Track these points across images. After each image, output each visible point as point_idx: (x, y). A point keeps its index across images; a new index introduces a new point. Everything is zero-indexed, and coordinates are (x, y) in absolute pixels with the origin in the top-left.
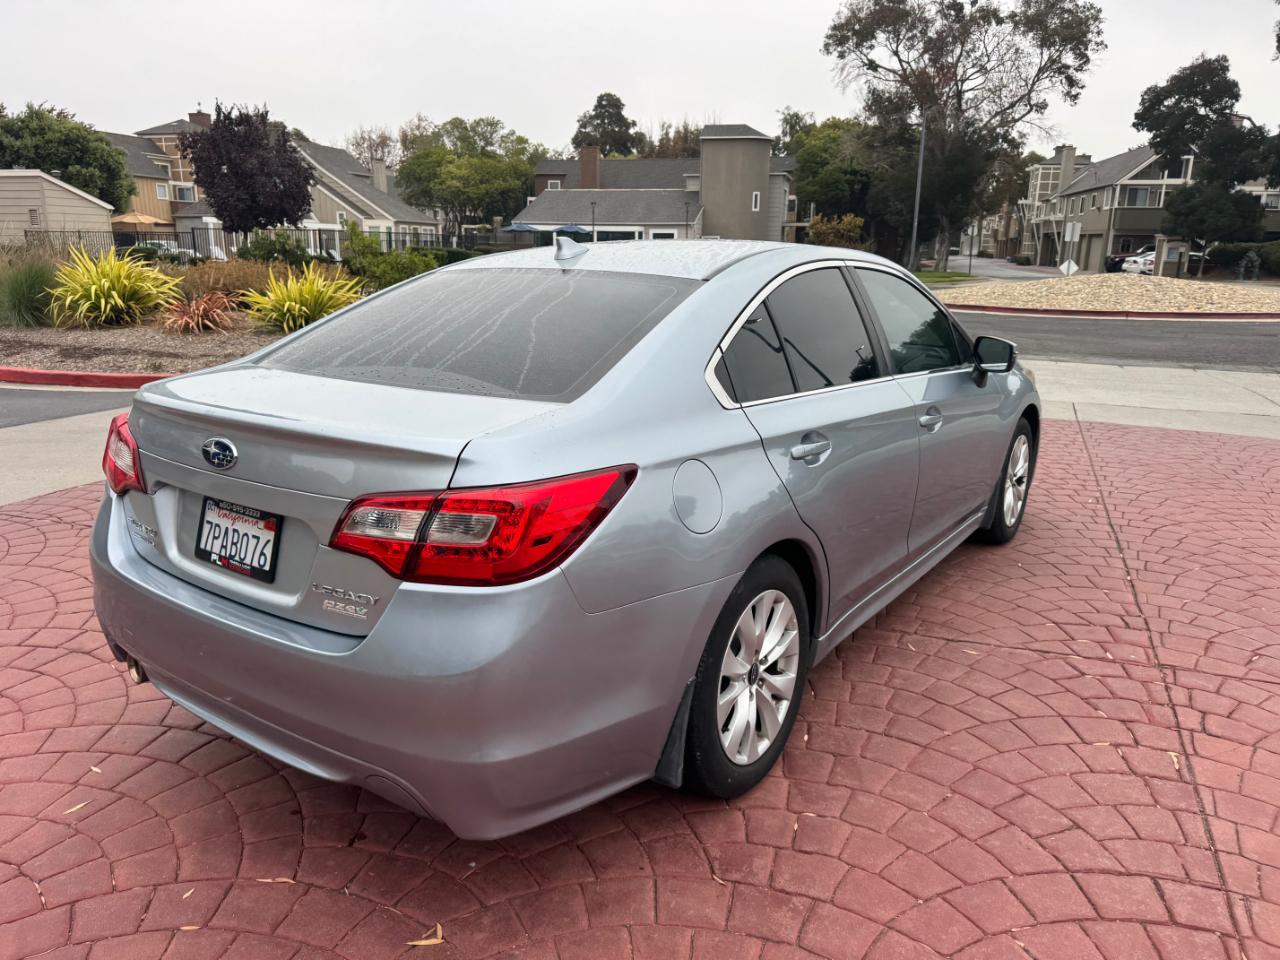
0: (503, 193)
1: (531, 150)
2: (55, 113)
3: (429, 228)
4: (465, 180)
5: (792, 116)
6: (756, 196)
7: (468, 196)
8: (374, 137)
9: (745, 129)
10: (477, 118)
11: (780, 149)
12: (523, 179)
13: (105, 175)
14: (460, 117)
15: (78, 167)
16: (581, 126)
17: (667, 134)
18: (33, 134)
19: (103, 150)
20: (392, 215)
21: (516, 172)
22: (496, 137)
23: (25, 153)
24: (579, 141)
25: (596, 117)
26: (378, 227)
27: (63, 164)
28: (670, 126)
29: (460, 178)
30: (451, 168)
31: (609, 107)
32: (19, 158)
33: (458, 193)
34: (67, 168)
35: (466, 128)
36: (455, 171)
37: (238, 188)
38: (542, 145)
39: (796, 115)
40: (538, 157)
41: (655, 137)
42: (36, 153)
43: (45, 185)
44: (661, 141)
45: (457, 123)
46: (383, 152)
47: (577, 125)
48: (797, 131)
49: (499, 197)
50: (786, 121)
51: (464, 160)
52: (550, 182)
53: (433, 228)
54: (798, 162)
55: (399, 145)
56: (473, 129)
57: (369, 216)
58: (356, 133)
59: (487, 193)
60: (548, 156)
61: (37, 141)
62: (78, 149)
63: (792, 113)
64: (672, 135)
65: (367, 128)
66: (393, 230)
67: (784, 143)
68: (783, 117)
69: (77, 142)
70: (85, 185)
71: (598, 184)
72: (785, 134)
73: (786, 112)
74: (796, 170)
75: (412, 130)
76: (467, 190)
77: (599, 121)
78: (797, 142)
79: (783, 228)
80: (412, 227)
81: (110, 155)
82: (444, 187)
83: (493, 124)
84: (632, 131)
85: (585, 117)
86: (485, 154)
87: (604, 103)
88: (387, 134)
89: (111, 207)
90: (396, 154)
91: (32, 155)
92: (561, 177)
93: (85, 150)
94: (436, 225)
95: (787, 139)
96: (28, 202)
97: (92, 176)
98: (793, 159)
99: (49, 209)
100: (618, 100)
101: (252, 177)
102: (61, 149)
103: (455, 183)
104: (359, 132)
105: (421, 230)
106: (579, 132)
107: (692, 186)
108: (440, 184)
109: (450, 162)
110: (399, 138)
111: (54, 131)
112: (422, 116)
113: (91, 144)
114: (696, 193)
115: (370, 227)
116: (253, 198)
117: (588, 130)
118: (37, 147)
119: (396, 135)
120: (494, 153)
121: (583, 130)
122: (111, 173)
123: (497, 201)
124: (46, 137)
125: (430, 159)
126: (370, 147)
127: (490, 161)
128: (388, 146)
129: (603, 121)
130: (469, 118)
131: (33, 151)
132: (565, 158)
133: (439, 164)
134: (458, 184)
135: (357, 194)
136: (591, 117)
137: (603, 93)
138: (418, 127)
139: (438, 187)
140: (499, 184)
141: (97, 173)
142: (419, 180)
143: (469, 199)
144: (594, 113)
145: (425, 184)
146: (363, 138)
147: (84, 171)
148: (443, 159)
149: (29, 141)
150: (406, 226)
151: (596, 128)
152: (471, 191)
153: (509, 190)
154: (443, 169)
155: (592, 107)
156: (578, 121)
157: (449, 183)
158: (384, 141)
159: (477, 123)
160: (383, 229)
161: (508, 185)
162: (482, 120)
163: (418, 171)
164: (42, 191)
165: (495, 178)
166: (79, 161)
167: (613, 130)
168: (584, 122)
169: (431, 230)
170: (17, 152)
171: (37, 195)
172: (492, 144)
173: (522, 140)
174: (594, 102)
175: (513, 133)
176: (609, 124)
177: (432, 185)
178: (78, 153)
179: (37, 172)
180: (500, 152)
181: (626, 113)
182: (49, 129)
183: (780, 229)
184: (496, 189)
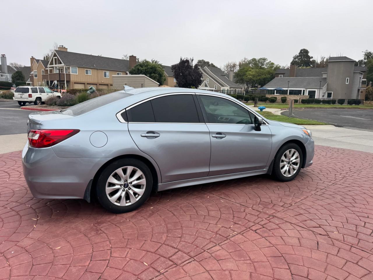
0: (264, 79)
1: (275, 67)
2: (155, 61)
3: (239, 89)
4: (254, 76)
5: (368, 53)
6: (348, 79)
7: (254, 80)
8: (232, 65)
9: (346, 58)
10: (260, 58)
11: (362, 64)
12: (271, 75)
13: (159, 76)
14: (255, 58)
15: (153, 74)
16: (294, 59)
17: (323, 60)
18: (145, 67)
19: (159, 70)
20: (229, 86)
21: (269, 73)
22: (265, 63)
23: (143, 71)
24: (293, 63)
25: (299, 56)
26: (225, 89)
27: (150, 73)
28: (325, 58)
29: (252, 75)
30: (250, 72)
31: (304, 53)
32: (142, 72)
33: (251, 79)
34: (151, 74)
35: (256, 61)
36: (251, 73)
38: (279, 65)
39: (370, 53)
40: (277, 68)
41: (319, 61)
42: (145, 71)
43: (145, 78)
44: (321, 62)
45: (254, 60)
46: (234, 69)
47: (293, 59)
48: (370, 58)
49: (263, 80)
50: (366, 55)
51: (254, 70)
52: (279, 75)
53: (241, 89)
54: (368, 68)
55: (238, 66)
56: (259, 61)
57: (223, 86)
58: (227, 64)
59: (259, 79)
60: (280, 68)
61: (146, 68)
62: (154, 70)
63: (368, 52)
64: (325, 60)
65: (230, 62)
66: (229, 90)
67: (364, 62)
68: (365, 53)
69: (154, 68)
70: (154, 78)
71: (295, 75)
72: (365, 59)
73: (366, 52)
74: (368, 71)
75: (242, 62)
76: (254, 78)
77: (300, 57)
78: (369, 61)
79: (359, 90)
80: (234, 89)
81: (161, 71)
82: (247, 78)
83: (264, 60)
84: (311, 60)
85: (296, 56)
86: (261, 68)
87: (302, 52)
88: (235, 64)
89: (159, 84)
90: (237, 68)
91: (144, 71)
92: (283, 74)
93: (155, 70)
94: (242, 88)
95: (366, 61)
96: (141, 82)
97: (156, 76)
98: (366, 67)
99: (145, 84)
100: (307, 51)
101: (187, 76)
102: (150, 70)
103: (251, 76)
104: (228, 63)
105: (237, 90)
106: (293, 61)
107: (324, 76)
108: (246, 77)
109: (250, 71)
110: (238, 65)
111: (150, 66)
112: (246, 58)
113: (157, 69)
114: (325, 78)
115: (223, 89)
116: (186, 81)
117: (296, 60)
118: (146, 69)
119: (238, 64)
120: (264, 68)
121: (295, 60)
122: (161, 75)
123: (262, 81)
124: (148, 67)
125: (244, 70)
126: (230, 67)
127: (262, 70)
128: (235, 67)
129: (301, 57)
130: (257, 58)
131: (145, 70)
132: (286, 68)
133: (247, 71)
134: (251, 77)
135: (221, 80)
136: (298, 56)
137: (302, 49)
138: (244, 61)
139: (245, 78)
140: (264, 76)
141: (157, 75)
142: (240, 76)
143: (254, 81)
144: (299, 55)
145: (242, 77)
146: (229, 65)
147: (155, 75)
148: (248, 70)
149: (144, 68)
150: (233, 89)
151: (299, 59)
152: (255, 79)
153: (266, 78)
154: (248, 73)
155: (298, 53)
156: (293, 57)
157: (248, 77)
158: (234, 66)
159: (260, 59)
160: (226, 90)
161: (266, 76)
162: (261, 58)
163: (240, 74)
164: (144, 80)
165: (262, 75)
166: (154, 73)
167: (305, 60)
168: (295, 58)
169: (240, 90)
170: (141, 71)
171: (143, 81)
172: (263, 65)
173: (273, 64)
174: (299, 52)
175: (271, 62)
176: (304, 58)
177: (244, 77)
178: (154, 71)
179: (144, 75)
180: (266, 67)
181: (310, 54)
182: (149, 65)
183: (357, 90)
184: (262, 78)
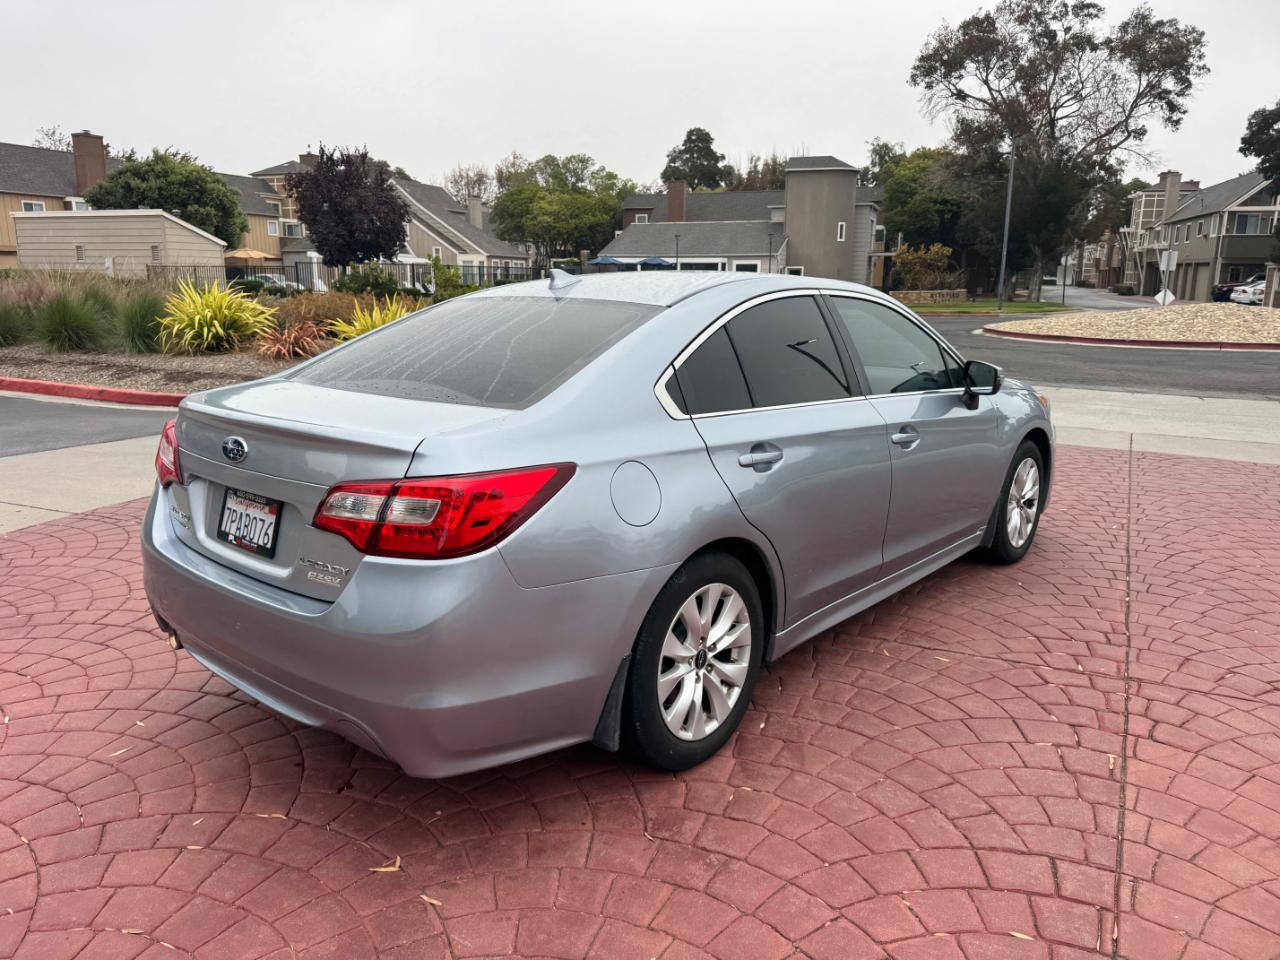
0: (591, 227)
1: (620, 185)
2: (179, 156)
3: (519, 262)
4: (556, 216)
5: (881, 147)
6: (842, 226)
7: (559, 231)
8: (471, 175)
9: (831, 160)
10: (569, 156)
11: (868, 180)
12: (612, 213)
13: (220, 214)
14: (552, 154)
15: (196, 207)
16: (671, 161)
17: (756, 167)
18: (158, 177)
19: (219, 191)
20: (485, 250)
21: (605, 207)
22: (587, 173)
23: (150, 194)
24: (667, 176)
25: (685, 151)
26: (472, 262)
27: (183, 205)
28: (758, 159)
29: (551, 214)
30: (543, 204)
31: (699, 141)
32: (145, 198)
33: (548, 229)
34: (186, 208)
35: (558, 165)
36: (548, 206)
37: (337, 225)
38: (631, 180)
39: (886, 146)
40: (627, 192)
41: (743, 169)
42: (160, 195)
43: (167, 223)
44: (750, 173)
45: (550, 161)
46: (480, 190)
47: (666, 160)
48: (886, 162)
49: (588, 232)
50: (875, 151)
51: (555, 197)
52: (637, 216)
53: (524, 262)
54: (887, 191)
55: (495, 182)
56: (565, 166)
57: (463, 251)
58: (454, 171)
59: (576, 228)
60: (637, 190)
61: (161, 182)
62: (198, 191)
63: (881, 144)
64: (760, 167)
65: (465, 166)
66: (485, 264)
67: (873, 173)
68: (872, 147)
69: (197, 183)
70: (202, 223)
71: (685, 216)
72: (874, 164)
73: (875, 143)
74: (884, 200)
75: (507, 167)
76: (557, 225)
77: (688, 156)
78: (886, 172)
79: (870, 258)
80: (504, 261)
81: (225, 195)
82: (535, 222)
83: (584, 161)
84: (720, 165)
85: (675, 152)
86: (575, 190)
87: (694, 137)
88: (484, 172)
89: (224, 243)
90: (492, 191)
91: (156, 196)
92: (649, 211)
93: (202, 192)
94: (526, 259)
95: (877, 169)
96: (151, 239)
97: (208, 215)
98: (882, 190)
99: (169, 246)
100: (708, 135)
101: (351, 214)
102: (182, 190)
103: (547, 218)
104: (457, 170)
105: (512, 264)
106: (669, 167)
107: (777, 218)
108: (532, 219)
109: (543, 199)
110: (495, 176)
111: (176, 174)
112: (518, 154)
113: (208, 185)
114: (781, 225)
115: (464, 262)
116: (351, 234)
117: (677, 164)
118: (160, 189)
119: (492, 172)
120: (585, 189)
121: (673, 165)
122: (226, 211)
123: (586, 236)
124: (169, 179)
125: (522, 196)
126: (467, 184)
127: (581, 197)
128: (484, 183)
129: (692, 156)
130: (561, 155)
131: (157, 192)
132: (653, 193)
133: (531, 200)
134: (549, 220)
135: (452, 230)
136: (681, 152)
137: (693, 128)
138: (513, 165)
139: (530, 222)
140: (588, 219)
141: (213, 211)
142: (512, 216)
143: (560, 234)
144: (683, 148)
145: (518, 220)
146: (461, 176)
147: (202, 210)
148: (535, 196)
149: (154, 183)
150: (498, 260)
151: (685, 162)
152: (562, 226)
153: (598, 225)
154: (535, 206)
155: (682, 143)
156: (668, 156)
157: (540, 218)
158: (481, 179)
159: (569, 160)
160: (476, 263)
161: (596, 219)
162: (574, 157)
163: (512, 207)
164: (163, 228)
165: (584, 213)
166: (198, 201)
167: (702, 164)
168: (673, 158)
169: (522, 264)
170: (143, 193)
171: (158, 232)
172: (582, 181)
173: (611, 176)
174: (684, 137)
175: (603, 169)
176: (698, 158)
177: (524, 220)
178: (197, 194)
179: (159, 212)
180: (590, 187)
181: (715, 147)
182: (172, 172)
183: (866, 259)
184: (585, 224)
